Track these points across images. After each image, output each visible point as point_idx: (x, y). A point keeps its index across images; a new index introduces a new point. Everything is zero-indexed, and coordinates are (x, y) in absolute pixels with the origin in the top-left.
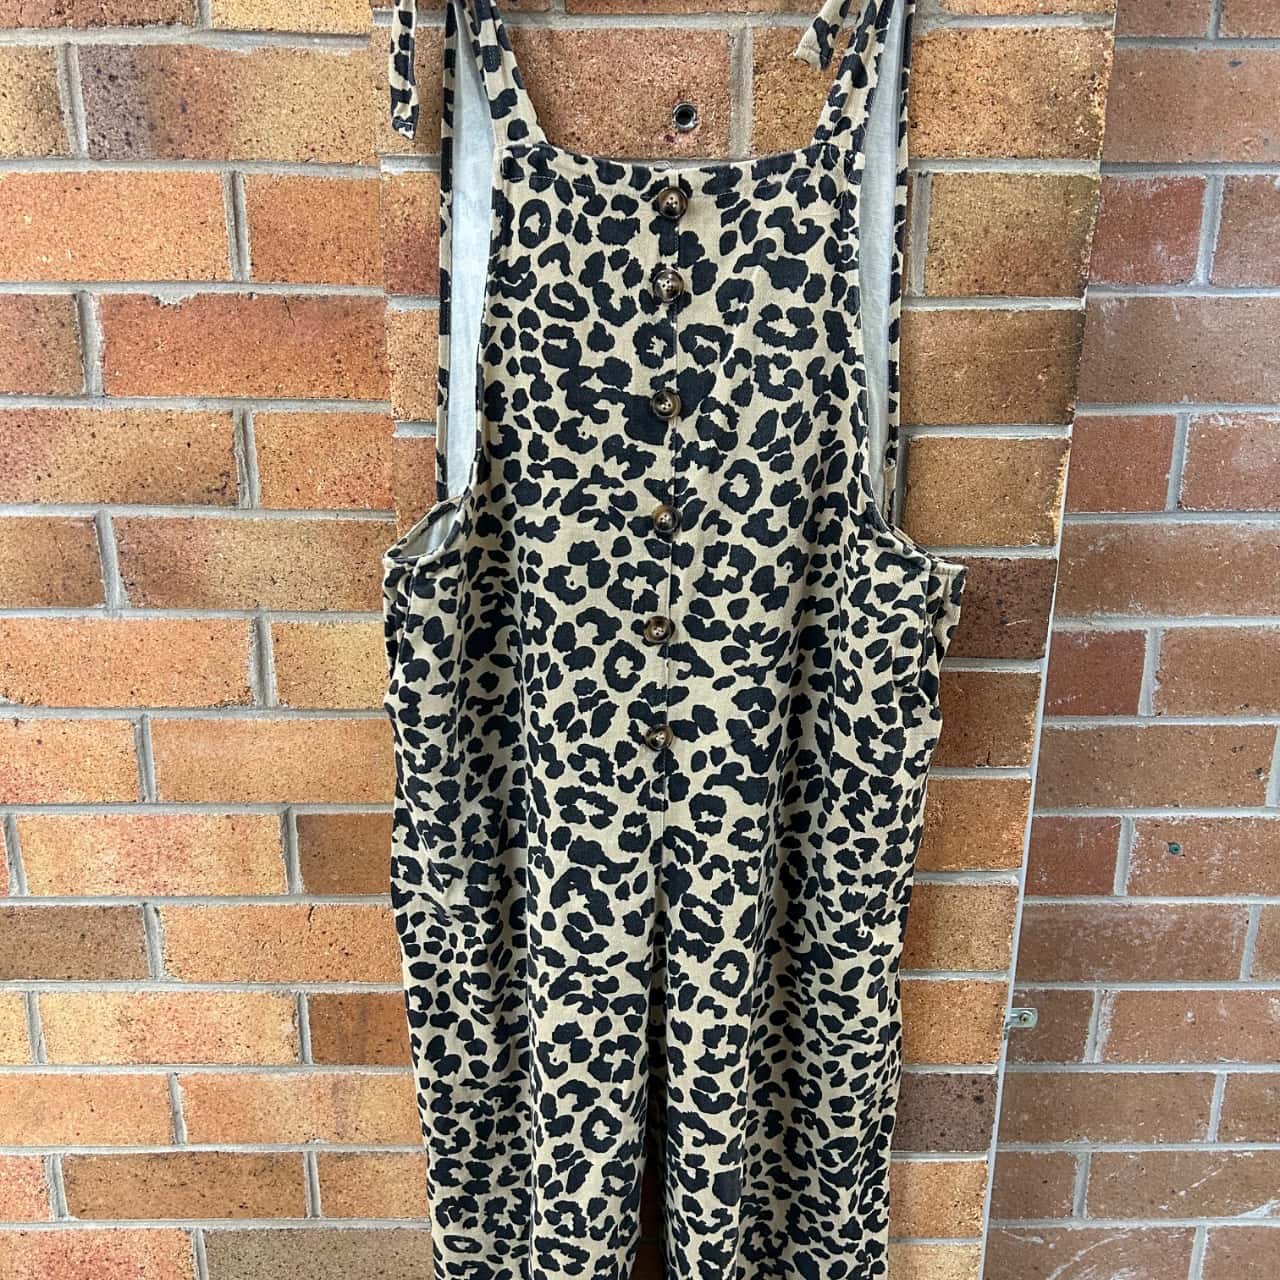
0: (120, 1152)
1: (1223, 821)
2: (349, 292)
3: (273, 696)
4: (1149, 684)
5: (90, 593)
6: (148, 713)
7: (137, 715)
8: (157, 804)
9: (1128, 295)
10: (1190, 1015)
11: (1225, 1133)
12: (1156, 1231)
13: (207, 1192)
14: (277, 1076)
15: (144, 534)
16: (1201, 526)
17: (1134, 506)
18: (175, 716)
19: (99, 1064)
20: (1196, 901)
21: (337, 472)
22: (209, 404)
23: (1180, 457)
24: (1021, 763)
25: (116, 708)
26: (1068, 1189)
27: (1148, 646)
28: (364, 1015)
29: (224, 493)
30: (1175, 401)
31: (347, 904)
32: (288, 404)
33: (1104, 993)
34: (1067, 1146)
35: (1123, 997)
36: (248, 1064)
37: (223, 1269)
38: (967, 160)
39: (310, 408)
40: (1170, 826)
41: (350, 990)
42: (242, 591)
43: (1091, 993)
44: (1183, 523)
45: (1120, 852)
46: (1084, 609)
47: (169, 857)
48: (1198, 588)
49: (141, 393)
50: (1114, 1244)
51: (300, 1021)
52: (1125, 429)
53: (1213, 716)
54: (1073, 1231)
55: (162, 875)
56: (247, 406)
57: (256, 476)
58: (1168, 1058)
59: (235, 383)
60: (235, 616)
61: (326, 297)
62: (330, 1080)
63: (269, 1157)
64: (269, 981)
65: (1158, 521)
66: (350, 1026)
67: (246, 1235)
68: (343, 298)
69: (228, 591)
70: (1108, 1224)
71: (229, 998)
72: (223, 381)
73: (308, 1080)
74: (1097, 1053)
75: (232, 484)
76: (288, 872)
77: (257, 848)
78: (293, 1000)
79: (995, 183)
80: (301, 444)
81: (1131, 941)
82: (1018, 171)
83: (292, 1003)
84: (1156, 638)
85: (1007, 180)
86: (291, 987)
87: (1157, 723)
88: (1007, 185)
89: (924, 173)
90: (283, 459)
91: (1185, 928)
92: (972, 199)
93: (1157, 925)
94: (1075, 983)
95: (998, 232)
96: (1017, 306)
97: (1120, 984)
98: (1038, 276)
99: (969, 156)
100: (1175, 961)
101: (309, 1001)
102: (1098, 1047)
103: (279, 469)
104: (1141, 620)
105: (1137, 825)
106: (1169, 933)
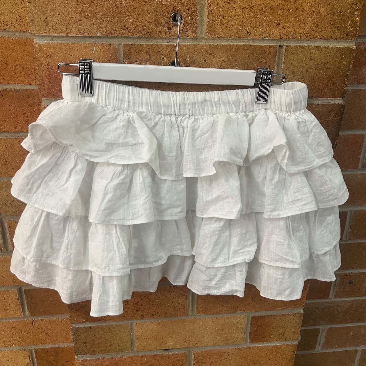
2: (29, 87)
3: (10, 247)
4: (347, 230)
9: (351, 88)
10: (352, 333)
17: (347, 168)
20: (357, 298)
23: (365, 149)
27: (348, 217)
28: (57, 355)
31: (47, 318)
32: (6, 135)
33: (323, 329)
35: (330, 329)
38: (300, 40)
40: (350, 275)
41: (50, 347)
43: (320, 329)
44: (364, 173)
45: (333, 285)
51: (32, 358)
58: (344, 346)
64: (19, 346)
65: (355, 173)
66: (52, 358)
68: (26, 90)
74: (320, 347)
76: (22, 309)
77: (9, 302)
78: (29, 351)
79: (312, 50)
80: (13, 151)
81: (334, 312)
82: (322, 45)
83: (28, 353)
84: (351, 213)
85: (317, 49)
86: (27, 347)
87: (349, 242)
88: (317, 51)
89: (282, 45)
90: (5, 157)
91: (353, 307)
92: (302, 57)
93: (343, 307)
94: (314, 326)
95: (312, 71)
96: (318, 102)
97: (329, 325)
98: (327, 90)
99: (301, 38)
100: (348, 317)
101: (35, 351)
102: (320, 345)
103: (5, 161)
104: (346, 208)
105: (339, 276)
106: (347, 309)
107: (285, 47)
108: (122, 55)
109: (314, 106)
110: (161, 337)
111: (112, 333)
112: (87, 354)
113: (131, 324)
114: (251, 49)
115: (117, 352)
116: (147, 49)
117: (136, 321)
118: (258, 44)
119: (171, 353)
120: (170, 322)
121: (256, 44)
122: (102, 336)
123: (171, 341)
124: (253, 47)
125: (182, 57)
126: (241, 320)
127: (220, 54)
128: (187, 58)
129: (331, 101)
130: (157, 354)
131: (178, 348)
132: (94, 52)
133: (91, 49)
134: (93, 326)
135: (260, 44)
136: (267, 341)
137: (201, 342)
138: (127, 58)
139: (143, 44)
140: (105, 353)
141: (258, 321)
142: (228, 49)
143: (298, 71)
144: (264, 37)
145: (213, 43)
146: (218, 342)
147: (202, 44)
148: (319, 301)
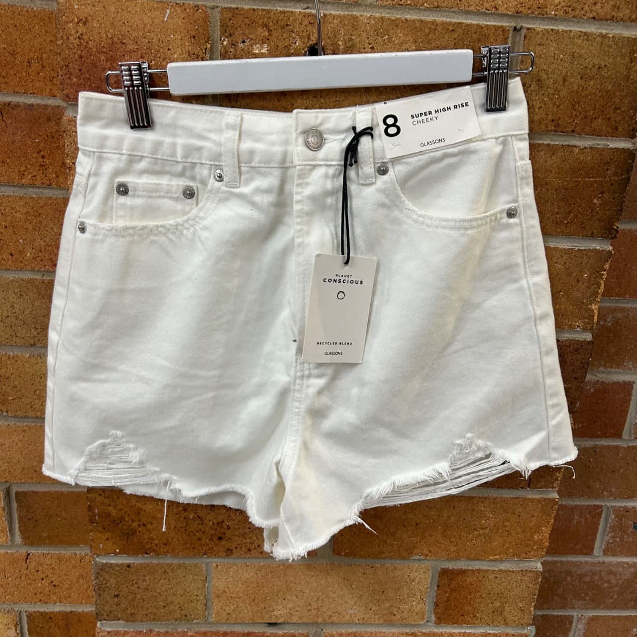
2: (51, 102)
21: (41, 242)
24: (553, 487)
27: (634, 392)
28: (67, 626)
31: (54, 551)
32: (3, 189)
33: (581, 617)
35: (593, 619)
38: (555, 19)
39: (20, 192)
40: (636, 512)
41: (57, 608)
43: (572, 617)
45: (601, 528)
51: (21, 629)
61: (32, 105)
76: (9, 529)
78: (16, 615)
79: (575, 40)
81: (602, 584)
82: (595, 31)
83: (15, 617)
85: (586, 37)
86: (13, 606)
87: (634, 444)
88: (585, 42)
89: (518, 27)
92: (556, 52)
93: (620, 575)
94: (562, 610)
95: (574, 81)
96: (583, 143)
97: (590, 611)
98: (602, 120)
99: (556, 15)
100: (630, 597)
101: (27, 616)
104: (631, 374)
105: (613, 511)
106: (627, 580)
107: (524, 31)
108: (219, 27)
109: (576, 150)
110: (264, 596)
111: (169, 580)
112: (119, 620)
113: (207, 565)
114: (460, 30)
115: (176, 620)
116: (266, 20)
117: (216, 560)
118: (474, 22)
119: (280, 633)
120: (282, 567)
121: (469, 22)
122: (150, 586)
123: (282, 606)
124: (463, 28)
125: (329, 38)
126: (419, 574)
127: (400, 37)
128: (338, 40)
129: (609, 144)
130: (254, 631)
131: (295, 623)
132: (166, 19)
133: (161, 13)
134: (134, 563)
135: (478, 22)
136: (468, 624)
137: (339, 614)
138: (227, 35)
139: (257, 9)
140: (154, 620)
141: (452, 580)
142: (416, 27)
143: (548, 78)
144: (486, 9)
145: (388, 16)
146: (373, 616)
147: (369, 15)
148: (574, 560)
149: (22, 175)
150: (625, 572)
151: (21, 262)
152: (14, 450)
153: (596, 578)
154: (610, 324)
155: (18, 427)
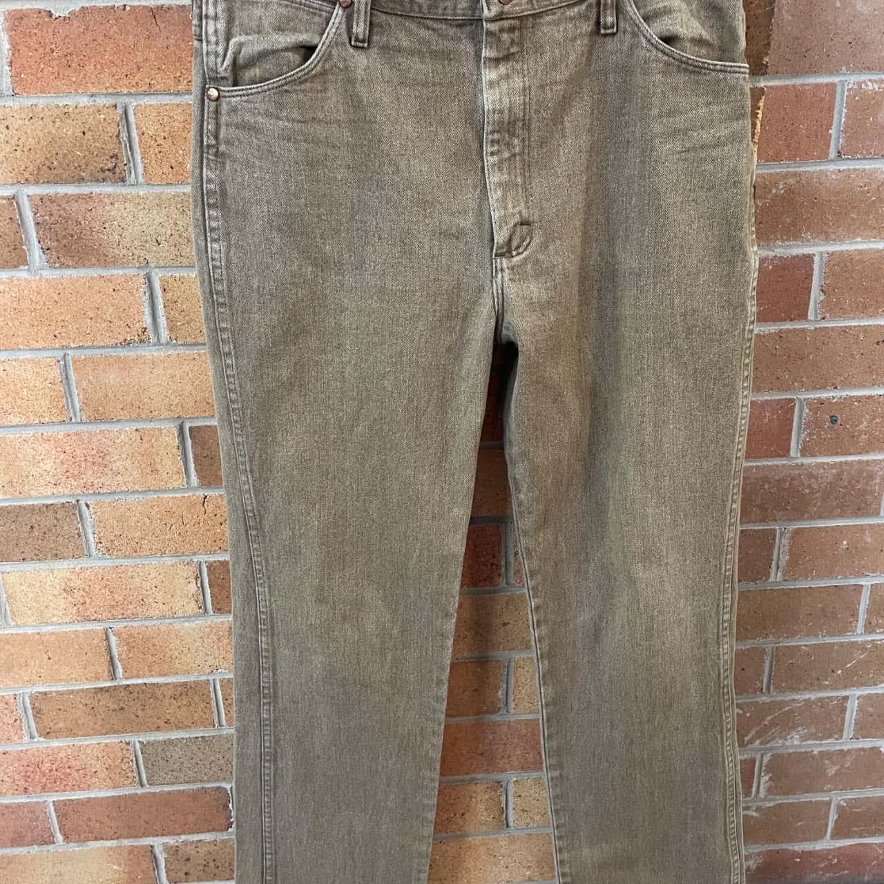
0: (73, 688)
1: (870, 397)
3: (165, 335)
4: (815, 295)
5: (17, 258)
6: (69, 352)
7: (61, 353)
8: (81, 423)
10: (845, 543)
11: (870, 628)
12: (821, 700)
13: (140, 713)
14: (187, 624)
15: (55, 208)
16: (855, 170)
17: (807, 157)
18: (89, 352)
19: (52, 625)
20: (850, 458)
22: (98, 100)
23: (840, 116)
25: (44, 349)
26: (759, 674)
27: (816, 266)
29: (115, 172)
30: (837, 72)
32: (160, 97)
33: (784, 530)
34: (759, 642)
35: (797, 532)
36: (164, 617)
37: (155, 768)
39: (177, 100)
40: (831, 403)
42: (134, 251)
43: (774, 530)
44: (842, 168)
45: (795, 425)
46: (768, 239)
47: (94, 463)
48: (853, 219)
49: (42, 91)
50: (792, 711)
51: (202, 582)
52: (799, 95)
53: (863, 318)
54: (764, 703)
55: (89, 477)
56: (126, 100)
57: (138, 157)
58: (830, 574)
59: (117, 80)
60: (131, 272)
62: (226, 625)
63: (185, 684)
64: (176, 554)
65: (823, 168)
67: (170, 742)
69: (124, 251)
70: (788, 697)
71: (147, 569)
72: (107, 79)
73: (210, 626)
74: (779, 574)
75: (120, 165)
76: (185, 470)
77: (161, 453)
78: (195, 567)
80: (172, 130)
81: (803, 490)
83: (195, 569)
84: (822, 259)
86: (193, 557)
87: (822, 326)
90: (159, 143)
91: (841, 479)
93: (822, 478)
94: (763, 523)
97: (795, 523)
100: (835, 503)
101: (207, 567)
102: (780, 569)
103: (156, 151)
104: (811, 246)
105: (807, 404)
106: (830, 483)
148: (769, 464)
149: (178, 80)
150: (827, 474)
151: (182, 175)
152: (185, 381)
153: (795, 482)
154: (782, 192)
155: (188, 355)
